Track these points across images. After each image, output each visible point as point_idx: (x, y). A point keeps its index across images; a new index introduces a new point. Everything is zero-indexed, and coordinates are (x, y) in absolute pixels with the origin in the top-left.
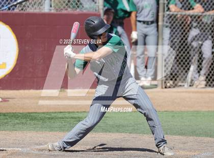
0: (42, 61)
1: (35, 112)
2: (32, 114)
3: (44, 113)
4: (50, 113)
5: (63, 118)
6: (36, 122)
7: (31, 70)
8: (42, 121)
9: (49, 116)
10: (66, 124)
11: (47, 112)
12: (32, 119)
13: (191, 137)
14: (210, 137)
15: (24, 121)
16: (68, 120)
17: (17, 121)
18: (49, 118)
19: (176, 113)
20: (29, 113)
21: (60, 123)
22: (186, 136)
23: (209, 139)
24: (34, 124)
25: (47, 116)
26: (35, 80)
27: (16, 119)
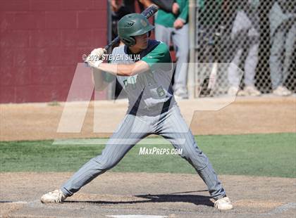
0: (25, 62)
1: (26, 139)
2: (23, 144)
3: (39, 141)
4: (49, 140)
5: (69, 149)
6: (33, 156)
7: (9, 75)
8: (40, 155)
9: (49, 147)
10: (76, 158)
11: (44, 141)
12: (25, 153)
13: (260, 178)
14: (287, 177)
15: (15, 155)
16: (78, 152)
17: (6, 156)
18: (49, 150)
19: (226, 138)
20: (18, 142)
21: (68, 158)
22: (252, 175)
23: (285, 180)
24: (32, 160)
25: (45, 146)
26: (15, 89)
27: (4, 152)
